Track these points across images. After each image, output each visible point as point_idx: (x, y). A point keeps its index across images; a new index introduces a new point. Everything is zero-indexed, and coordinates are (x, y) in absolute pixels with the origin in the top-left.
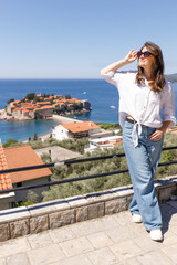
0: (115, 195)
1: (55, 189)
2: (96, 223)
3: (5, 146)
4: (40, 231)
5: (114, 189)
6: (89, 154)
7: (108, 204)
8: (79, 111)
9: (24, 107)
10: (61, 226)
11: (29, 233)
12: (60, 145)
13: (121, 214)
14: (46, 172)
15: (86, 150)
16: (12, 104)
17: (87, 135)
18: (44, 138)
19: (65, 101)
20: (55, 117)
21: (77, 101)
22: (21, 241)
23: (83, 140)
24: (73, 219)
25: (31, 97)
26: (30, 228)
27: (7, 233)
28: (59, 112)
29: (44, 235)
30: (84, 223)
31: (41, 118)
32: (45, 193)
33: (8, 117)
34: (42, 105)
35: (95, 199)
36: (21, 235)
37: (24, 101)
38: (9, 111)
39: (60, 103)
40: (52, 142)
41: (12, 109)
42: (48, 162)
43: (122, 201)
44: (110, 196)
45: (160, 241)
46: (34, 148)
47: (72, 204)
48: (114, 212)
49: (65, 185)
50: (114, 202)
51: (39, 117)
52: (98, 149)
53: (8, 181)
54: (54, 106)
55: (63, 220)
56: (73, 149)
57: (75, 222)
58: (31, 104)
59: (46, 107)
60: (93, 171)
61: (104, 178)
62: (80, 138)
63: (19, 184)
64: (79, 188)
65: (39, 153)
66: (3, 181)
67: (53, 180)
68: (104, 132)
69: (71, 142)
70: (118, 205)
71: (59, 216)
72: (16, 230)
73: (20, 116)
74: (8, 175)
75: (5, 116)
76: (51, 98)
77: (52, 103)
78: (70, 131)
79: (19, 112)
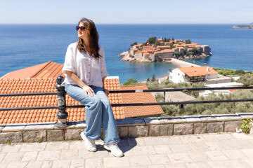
0: (184, 120)
2: (164, 139)
3: (126, 84)
7: (176, 127)
8: (199, 55)
9: (145, 50)
13: (187, 136)
15: (200, 94)
16: (135, 47)
17: (204, 80)
18: (161, 80)
19: (185, 45)
20: (174, 60)
21: (197, 46)
23: (198, 85)
24: (147, 133)
25: (152, 41)
28: (180, 55)
31: (161, 60)
33: (131, 59)
34: (161, 49)
35: (166, 121)
37: (146, 45)
38: (132, 53)
39: (179, 47)
40: (168, 84)
41: (135, 52)
43: (189, 126)
44: (179, 120)
48: (181, 134)
50: (182, 126)
51: (158, 60)
52: (213, 94)
54: (173, 50)
56: (189, 91)
57: (148, 135)
58: (152, 48)
62: (195, 83)
69: (186, 86)
70: (185, 129)
73: (141, 58)
75: (127, 58)
76: (171, 42)
77: (172, 47)
78: (186, 75)
79: (140, 54)
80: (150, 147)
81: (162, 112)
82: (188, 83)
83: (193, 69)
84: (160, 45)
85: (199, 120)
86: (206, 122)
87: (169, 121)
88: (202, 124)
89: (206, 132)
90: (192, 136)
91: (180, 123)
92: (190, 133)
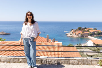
7: (71, 61)
9: (77, 32)
16: (72, 31)
18: (83, 45)
19: (94, 30)
20: (89, 37)
21: (100, 31)
25: (80, 29)
28: (91, 35)
33: (71, 36)
34: (84, 32)
37: (77, 30)
39: (92, 31)
41: (72, 33)
48: (73, 64)
51: (82, 36)
54: (89, 32)
58: (80, 31)
69: (94, 48)
70: (74, 62)
73: (75, 36)
76: (88, 29)
78: (94, 43)
79: (75, 34)
83: (98, 41)
84: (83, 30)
85: (81, 59)
86: (84, 60)
87: (68, 59)
88: (82, 61)
89: (84, 64)
90: (77, 65)
91: (73, 60)
92: (77, 64)
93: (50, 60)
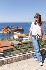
0: (30, 53)
1: (14, 52)
3: (1, 40)
4: (11, 63)
5: (30, 52)
6: (23, 42)
7: (28, 56)
8: (21, 31)
9: (6, 30)
10: (16, 62)
11: (8, 63)
12: (16, 40)
13: (32, 58)
14: (12, 47)
15: (22, 41)
16: (3, 29)
17: (23, 37)
18: (11, 38)
19: (17, 28)
20: (14, 32)
21: (20, 28)
22: (6, 66)
24: (19, 60)
25: (8, 27)
26: (8, 62)
27: (2, 63)
28: (16, 31)
29: (11, 64)
30: (22, 61)
31: (11, 33)
32: (12, 53)
33: (2, 33)
34: (11, 29)
35: (25, 54)
36: (6, 64)
37: (6, 28)
38: (2, 31)
40: (14, 39)
42: (12, 44)
44: (29, 53)
45: (42, 66)
46: (9, 41)
47: (19, 56)
48: (30, 58)
49: (17, 51)
50: (30, 55)
53: (2, 50)
54: (14, 30)
55: (16, 60)
56: (19, 41)
57: (20, 60)
58: (8, 29)
59: (12, 30)
60: (24, 47)
61: (27, 49)
62: (21, 38)
63: (5, 50)
64: (21, 51)
65: (10, 42)
66: (1, 50)
67: (14, 49)
68: (27, 36)
70: (31, 56)
71: (16, 59)
72: (4, 63)
73: (5, 32)
74: (2, 48)
75: (1, 32)
76: (13, 27)
77: (14, 29)
78: (18, 36)
80: (22, 65)
81: (13, 47)
82: (19, 38)
83: (20, 35)
93: (11, 60)
